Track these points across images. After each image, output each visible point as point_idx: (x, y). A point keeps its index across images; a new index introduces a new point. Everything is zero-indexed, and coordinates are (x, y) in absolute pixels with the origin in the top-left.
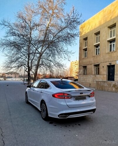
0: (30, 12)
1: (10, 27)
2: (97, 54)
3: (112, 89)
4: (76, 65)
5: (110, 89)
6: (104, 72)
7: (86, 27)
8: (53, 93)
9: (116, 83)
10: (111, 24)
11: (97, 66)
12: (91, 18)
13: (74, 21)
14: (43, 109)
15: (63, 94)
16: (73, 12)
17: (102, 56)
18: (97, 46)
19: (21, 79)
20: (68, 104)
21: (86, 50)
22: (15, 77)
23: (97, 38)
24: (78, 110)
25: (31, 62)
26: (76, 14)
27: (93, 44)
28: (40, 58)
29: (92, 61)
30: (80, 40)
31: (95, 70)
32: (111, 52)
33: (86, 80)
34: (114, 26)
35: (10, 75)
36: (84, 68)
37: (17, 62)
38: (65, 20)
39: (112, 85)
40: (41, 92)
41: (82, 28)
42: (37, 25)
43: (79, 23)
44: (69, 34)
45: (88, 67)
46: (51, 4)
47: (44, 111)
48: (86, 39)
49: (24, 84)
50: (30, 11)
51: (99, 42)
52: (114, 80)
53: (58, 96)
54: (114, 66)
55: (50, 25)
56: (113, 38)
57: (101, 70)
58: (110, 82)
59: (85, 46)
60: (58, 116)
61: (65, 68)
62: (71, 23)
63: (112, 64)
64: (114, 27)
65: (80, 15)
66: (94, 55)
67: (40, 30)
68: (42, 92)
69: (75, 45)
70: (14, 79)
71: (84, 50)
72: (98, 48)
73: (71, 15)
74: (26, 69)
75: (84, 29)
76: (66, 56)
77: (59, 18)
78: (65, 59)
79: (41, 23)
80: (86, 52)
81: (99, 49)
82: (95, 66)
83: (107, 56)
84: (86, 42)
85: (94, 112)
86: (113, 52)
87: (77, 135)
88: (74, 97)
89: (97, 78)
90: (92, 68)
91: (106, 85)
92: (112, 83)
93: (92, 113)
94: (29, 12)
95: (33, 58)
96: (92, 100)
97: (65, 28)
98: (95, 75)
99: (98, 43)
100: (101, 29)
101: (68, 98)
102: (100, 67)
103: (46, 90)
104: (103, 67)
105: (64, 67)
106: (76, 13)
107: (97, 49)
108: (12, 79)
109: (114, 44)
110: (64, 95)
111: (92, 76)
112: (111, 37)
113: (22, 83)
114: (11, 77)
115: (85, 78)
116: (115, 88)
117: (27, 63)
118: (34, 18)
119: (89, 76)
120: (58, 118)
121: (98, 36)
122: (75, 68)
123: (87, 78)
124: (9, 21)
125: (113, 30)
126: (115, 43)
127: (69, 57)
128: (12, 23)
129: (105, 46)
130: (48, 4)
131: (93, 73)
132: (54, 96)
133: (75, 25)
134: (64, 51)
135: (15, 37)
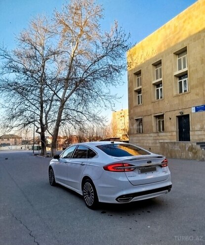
0: (41, 31)
1: (7, 57)
2: (158, 98)
3: (188, 155)
4: (121, 117)
5: (184, 155)
6: (172, 126)
7: (137, 54)
8: (105, 165)
9: (193, 144)
10: (179, 48)
11: (160, 117)
12: (145, 39)
13: (118, 46)
14: (88, 192)
15: (122, 164)
16: (117, 30)
17: (166, 102)
18: (158, 85)
19: (27, 146)
20: (131, 179)
21: (139, 91)
22: (15, 144)
23: (157, 71)
24: (143, 189)
25: (46, 117)
26: (121, 33)
27: (151, 82)
28: (61, 108)
29: (151, 110)
30: (128, 76)
31: (157, 124)
32: (181, 94)
33: (142, 141)
34: (184, 51)
35: (5, 141)
36: (137, 121)
37: (20, 117)
38: (103, 43)
39: (187, 148)
40: (81, 164)
41: (130, 55)
42: (54, 54)
43: (126, 48)
44: (110, 66)
45: (145, 120)
46: (77, 18)
47: (89, 194)
48: (138, 74)
49: (36, 155)
50: (42, 29)
51: (161, 77)
52: (189, 140)
53: (113, 168)
54: (188, 116)
55: (76, 52)
56: (183, 70)
57: (167, 124)
58: (183, 143)
59: (138, 86)
60: (117, 199)
61: (106, 124)
62: (112, 48)
63: (184, 114)
64: (183, 54)
65: (127, 36)
66: (153, 100)
67: (60, 61)
68: (84, 165)
69: (121, 84)
70: (14, 147)
71: (136, 91)
72: (159, 88)
73: (113, 36)
74: (38, 128)
75: (134, 58)
76: (107, 103)
77: (91, 41)
78: (106, 108)
79: (62, 50)
80: (140, 95)
81: (161, 89)
82: (157, 117)
83: (176, 101)
84: (138, 79)
85: (169, 191)
86: (186, 93)
87: (149, 227)
88: (138, 168)
89: (161, 137)
90: (151, 121)
91: (177, 148)
92: (187, 145)
93: (166, 193)
94: (39, 32)
95: (50, 109)
96: (165, 172)
97: (103, 57)
98: (157, 132)
99: (159, 80)
100: (162, 57)
101: (130, 170)
102: (164, 119)
103: (89, 160)
104: (170, 119)
105: (104, 122)
106: (121, 31)
107: (158, 90)
108: (10, 147)
109: (186, 81)
110: (124, 166)
111: (152, 135)
112: (180, 69)
113: (30, 154)
114: (8, 145)
115: (140, 138)
116: (193, 153)
117: (39, 118)
118: (48, 41)
119: (147, 135)
120: (117, 202)
121: (158, 68)
122: (121, 122)
123: (145, 138)
124: (5, 47)
125: (182, 58)
126: (186, 79)
127: (113, 105)
128: (10, 51)
129: (172, 84)
130: (73, 18)
131: (154, 130)
132: (106, 168)
133: (121, 52)
134: (104, 96)
135: (18, 74)
